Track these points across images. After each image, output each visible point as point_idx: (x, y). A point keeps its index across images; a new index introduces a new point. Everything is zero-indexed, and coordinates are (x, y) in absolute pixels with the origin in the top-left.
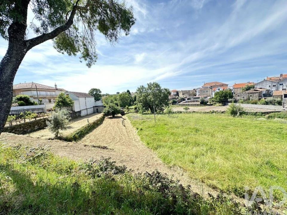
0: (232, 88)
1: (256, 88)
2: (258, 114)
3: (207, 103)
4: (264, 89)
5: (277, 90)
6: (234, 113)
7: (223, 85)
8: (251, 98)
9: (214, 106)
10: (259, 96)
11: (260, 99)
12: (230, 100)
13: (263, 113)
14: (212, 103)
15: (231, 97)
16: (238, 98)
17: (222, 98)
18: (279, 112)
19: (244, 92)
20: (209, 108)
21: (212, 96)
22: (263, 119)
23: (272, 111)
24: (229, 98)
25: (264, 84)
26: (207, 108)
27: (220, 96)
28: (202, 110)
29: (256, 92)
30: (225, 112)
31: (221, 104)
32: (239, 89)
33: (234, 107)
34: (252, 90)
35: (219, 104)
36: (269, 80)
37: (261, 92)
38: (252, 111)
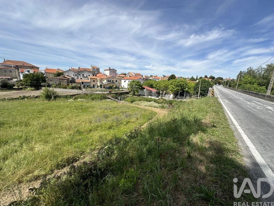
0: (43, 72)
1: (65, 75)
2: (68, 96)
3: (14, 87)
4: (70, 77)
5: (78, 78)
6: (48, 97)
7: (33, 67)
8: (62, 83)
9: (25, 91)
10: (67, 82)
11: (68, 85)
12: (43, 84)
13: (71, 96)
14: (21, 87)
15: (44, 81)
16: (51, 83)
17: (34, 81)
18: (80, 94)
19: (56, 78)
20: (18, 93)
21: (20, 78)
22: (71, 100)
23: (76, 94)
24: (42, 82)
25: (70, 72)
26: (14, 93)
27: (31, 80)
29: (65, 78)
30: (39, 97)
31: (33, 88)
32: (51, 74)
33: (48, 91)
34: (61, 77)
35: (31, 88)
36: (73, 70)
37: (68, 79)
38: (64, 95)
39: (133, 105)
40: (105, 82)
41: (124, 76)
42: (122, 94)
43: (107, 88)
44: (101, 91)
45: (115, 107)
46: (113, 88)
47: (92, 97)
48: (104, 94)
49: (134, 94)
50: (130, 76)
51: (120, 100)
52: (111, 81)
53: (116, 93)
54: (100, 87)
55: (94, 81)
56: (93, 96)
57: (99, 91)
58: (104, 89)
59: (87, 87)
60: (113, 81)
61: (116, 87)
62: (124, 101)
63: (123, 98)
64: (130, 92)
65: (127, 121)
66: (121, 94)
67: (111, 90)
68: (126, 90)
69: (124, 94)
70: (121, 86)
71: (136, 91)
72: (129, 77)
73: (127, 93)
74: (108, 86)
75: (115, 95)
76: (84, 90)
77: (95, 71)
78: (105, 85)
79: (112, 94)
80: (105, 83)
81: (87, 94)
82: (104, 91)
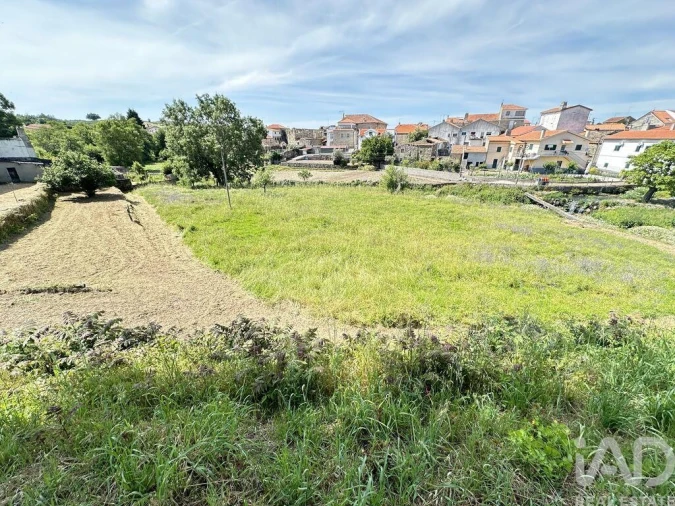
0: (393, 133)
1: (430, 137)
2: (427, 187)
3: (348, 164)
4: (441, 140)
5: (457, 144)
6: (392, 185)
7: (378, 124)
8: (420, 156)
9: (360, 171)
10: (433, 154)
11: (433, 159)
12: (387, 158)
13: (434, 186)
14: (356, 164)
15: (391, 152)
16: (401, 155)
17: (376, 152)
18: (454, 184)
19: (412, 144)
20: (351, 174)
21: (358, 148)
22: (432, 196)
23: (445, 182)
24: (388, 155)
25: (443, 129)
26: (346, 174)
27: (371, 150)
28: (336, 178)
29: (429, 144)
30: (378, 184)
31: (372, 167)
32: (404, 136)
33: (393, 173)
34: (422, 142)
35: (369, 166)
36: (451, 123)
37: (435, 146)
38: (420, 182)
39: (629, 235)
40: (535, 150)
41: (622, 126)
42: (589, 191)
43: (536, 170)
44: (515, 178)
45: (549, 232)
46: (557, 170)
47: (482, 192)
48: (520, 188)
49: (648, 198)
50: (651, 127)
51: (576, 211)
52: (558, 149)
53: (565, 187)
54: (512, 168)
55: (499, 150)
56: (487, 192)
57: (508, 179)
58: (524, 173)
59: (477, 165)
60: (563, 147)
61: (571, 169)
62: (589, 217)
63: (588, 207)
64: (629, 187)
65: (584, 284)
66: (585, 192)
67: (548, 177)
68: (610, 179)
69: (597, 194)
70: (594, 165)
71: (663, 187)
72: (645, 128)
73: (614, 191)
74: (541, 165)
75: (561, 194)
76: (466, 173)
77: (512, 121)
78: (532, 161)
79: (549, 189)
80: (535, 154)
81: (470, 186)
82: (524, 179)
